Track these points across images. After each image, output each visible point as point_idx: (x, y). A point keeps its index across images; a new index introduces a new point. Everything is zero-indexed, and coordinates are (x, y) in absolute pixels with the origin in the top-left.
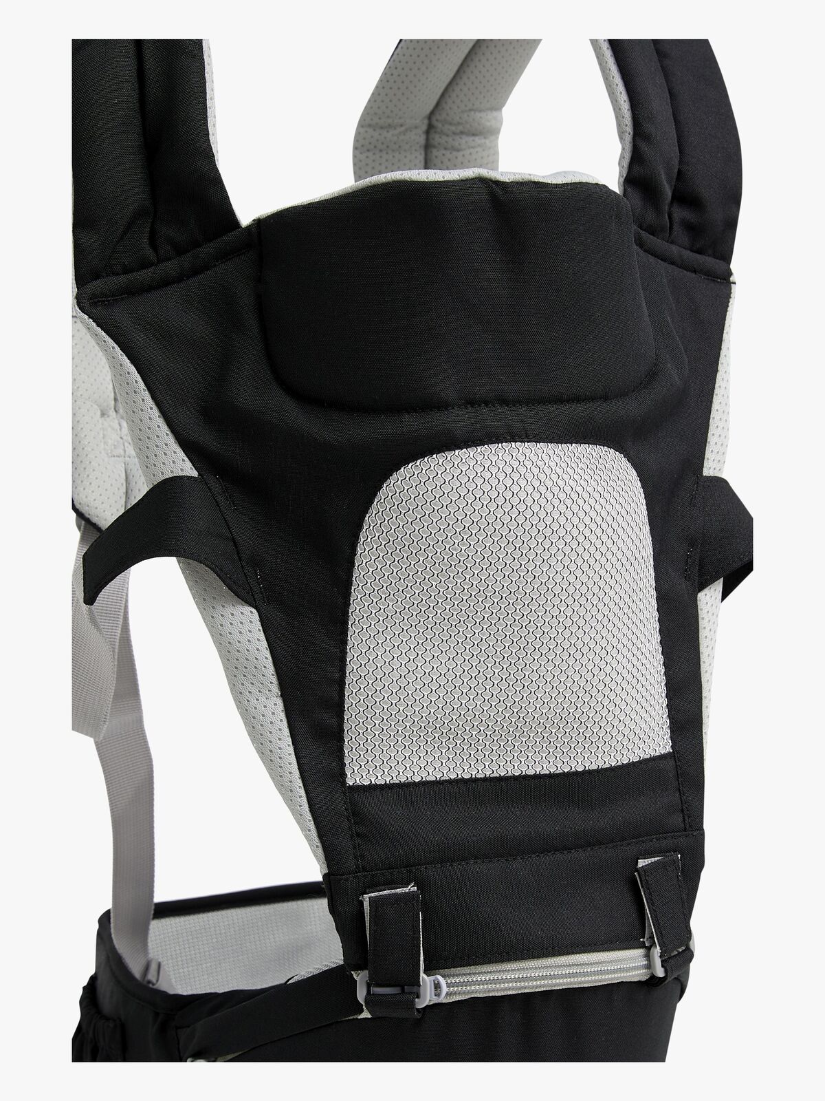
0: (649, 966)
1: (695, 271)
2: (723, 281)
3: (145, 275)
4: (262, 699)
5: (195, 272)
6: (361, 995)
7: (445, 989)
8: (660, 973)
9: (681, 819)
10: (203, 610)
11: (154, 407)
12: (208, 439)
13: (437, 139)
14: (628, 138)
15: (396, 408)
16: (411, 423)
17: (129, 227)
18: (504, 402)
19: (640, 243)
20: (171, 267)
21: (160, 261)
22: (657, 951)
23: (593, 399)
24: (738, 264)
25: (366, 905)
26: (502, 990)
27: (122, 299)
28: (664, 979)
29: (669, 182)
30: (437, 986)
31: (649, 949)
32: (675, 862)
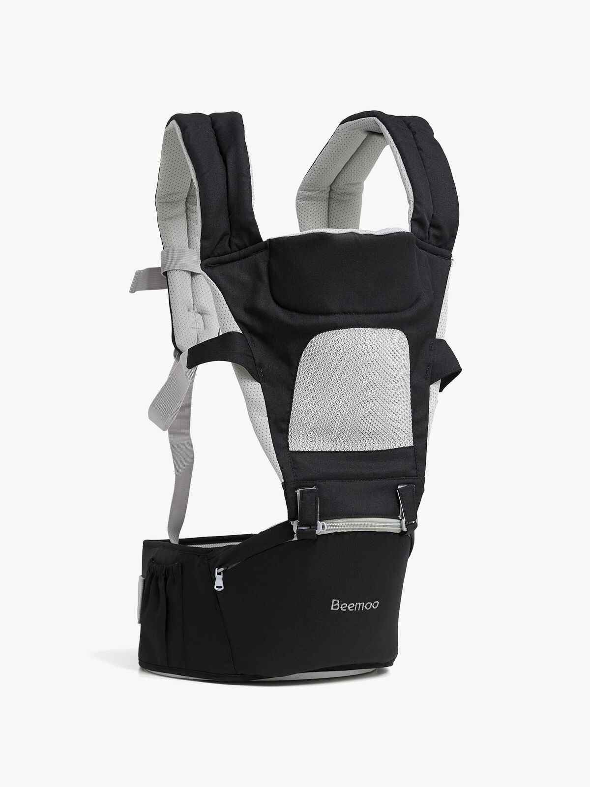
0: (401, 527)
1: (437, 255)
2: (448, 259)
3: (226, 257)
4: (260, 417)
5: (245, 257)
6: (295, 529)
7: (326, 528)
8: (405, 530)
9: (415, 472)
10: (240, 383)
11: (227, 307)
12: (247, 319)
13: (333, 195)
14: (412, 203)
15: (317, 313)
16: (322, 319)
17: (221, 239)
18: (357, 313)
19: (418, 244)
20: (236, 255)
21: (232, 252)
22: (404, 521)
23: (390, 312)
24: (455, 253)
25: (298, 494)
26: (347, 529)
27: (217, 266)
28: (407, 532)
29: (428, 219)
30: (323, 527)
31: (401, 520)
32: (412, 487)
